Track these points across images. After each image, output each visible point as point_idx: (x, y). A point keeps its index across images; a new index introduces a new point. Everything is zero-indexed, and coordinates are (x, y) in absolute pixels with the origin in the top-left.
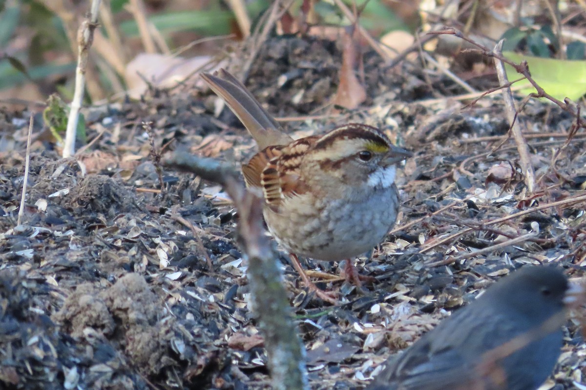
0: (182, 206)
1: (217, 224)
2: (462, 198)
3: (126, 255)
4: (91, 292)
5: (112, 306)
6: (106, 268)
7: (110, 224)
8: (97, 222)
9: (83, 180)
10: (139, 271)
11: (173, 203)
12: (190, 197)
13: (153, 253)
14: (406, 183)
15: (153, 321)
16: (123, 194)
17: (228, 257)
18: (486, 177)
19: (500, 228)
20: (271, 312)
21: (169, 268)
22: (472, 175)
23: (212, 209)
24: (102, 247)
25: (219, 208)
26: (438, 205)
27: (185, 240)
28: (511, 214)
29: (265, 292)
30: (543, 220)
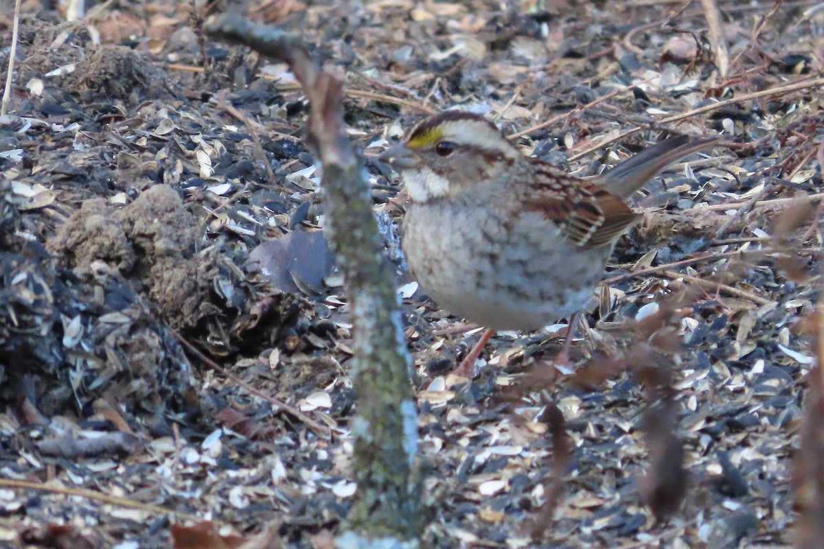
0: (232, 91)
1: (282, 116)
2: (627, 84)
3: (152, 159)
4: (103, 211)
5: (132, 230)
6: (124, 177)
7: (131, 115)
8: (113, 113)
9: (94, 52)
10: (171, 181)
11: (220, 87)
12: (244, 79)
13: (191, 157)
14: (548, 62)
15: (189, 253)
16: (150, 74)
17: (295, 164)
18: (661, 54)
19: (679, 127)
20: (353, 242)
21: (213, 178)
22: (641, 52)
23: (275, 95)
24: (120, 148)
25: (285, 94)
26: (592, 93)
27: (237, 138)
28: (695, 108)
29: (346, 213)
30: (739, 115)
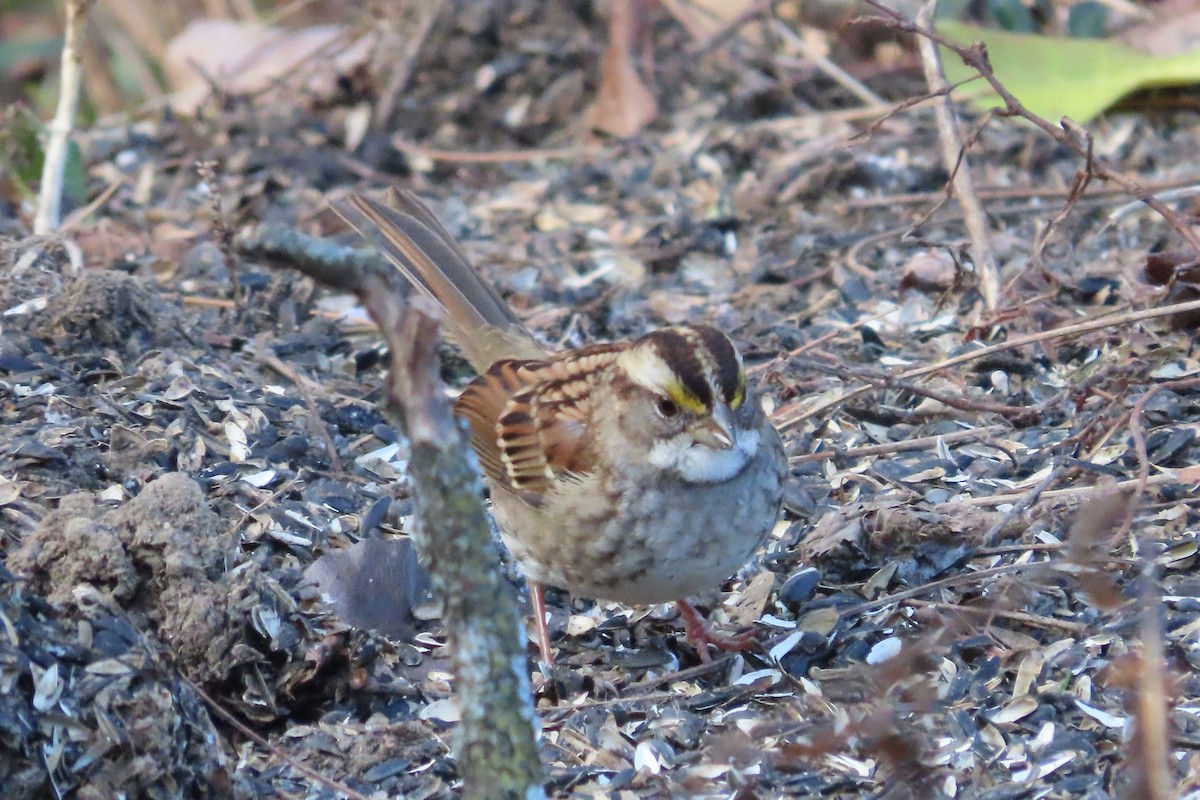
0: (276, 335)
1: (349, 372)
2: (851, 320)
3: (160, 435)
4: (90, 512)
5: (132, 539)
6: (120, 461)
7: (129, 371)
8: (102, 368)
9: (75, 280)
10: (189, 468)
11: (258, 329)
12: (293, 318)
13: (217, 432)
14: (736, 290)
15: (216, 571)
16: (156, 311)
17: (369, 441)
18: (900, 278)
19: (927, 384)
20: (456, 556)
21: (250, 463)
22: (871, 275)
23: (339, 341)
24: (113, 419)
25: (353, 340)
26: (801, 335)
27: (284, 404)
28: (951, 355)
29: (445, 514)
30: (1016, 367)
